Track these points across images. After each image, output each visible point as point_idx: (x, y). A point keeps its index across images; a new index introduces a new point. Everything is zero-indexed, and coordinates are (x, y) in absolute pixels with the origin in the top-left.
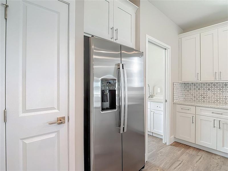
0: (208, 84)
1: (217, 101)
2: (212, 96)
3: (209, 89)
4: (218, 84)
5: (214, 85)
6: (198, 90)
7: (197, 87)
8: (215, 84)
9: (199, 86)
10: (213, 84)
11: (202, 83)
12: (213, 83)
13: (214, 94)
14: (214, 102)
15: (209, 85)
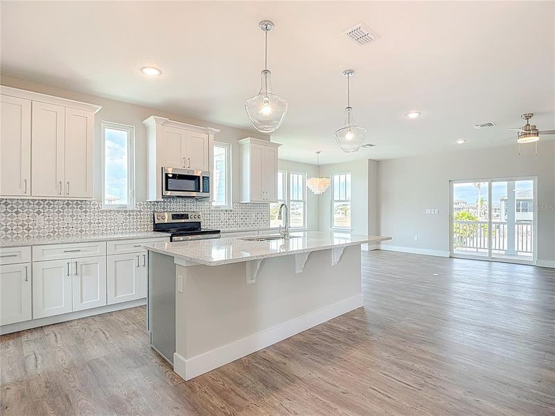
0: (37, 202)
1: (54, 232)
2: (45, 224)
3: (39, 213)
4: (56, 202)
5: (49, 204)
6: (14, 214)
7: (12, 208)
8: (41, 202)
9: (16, 207)
10: (46, 202)
11: (33, 200)
12: (46, 200)
13: (49, 221)
14: (49, 235)
15: (39, 204)
